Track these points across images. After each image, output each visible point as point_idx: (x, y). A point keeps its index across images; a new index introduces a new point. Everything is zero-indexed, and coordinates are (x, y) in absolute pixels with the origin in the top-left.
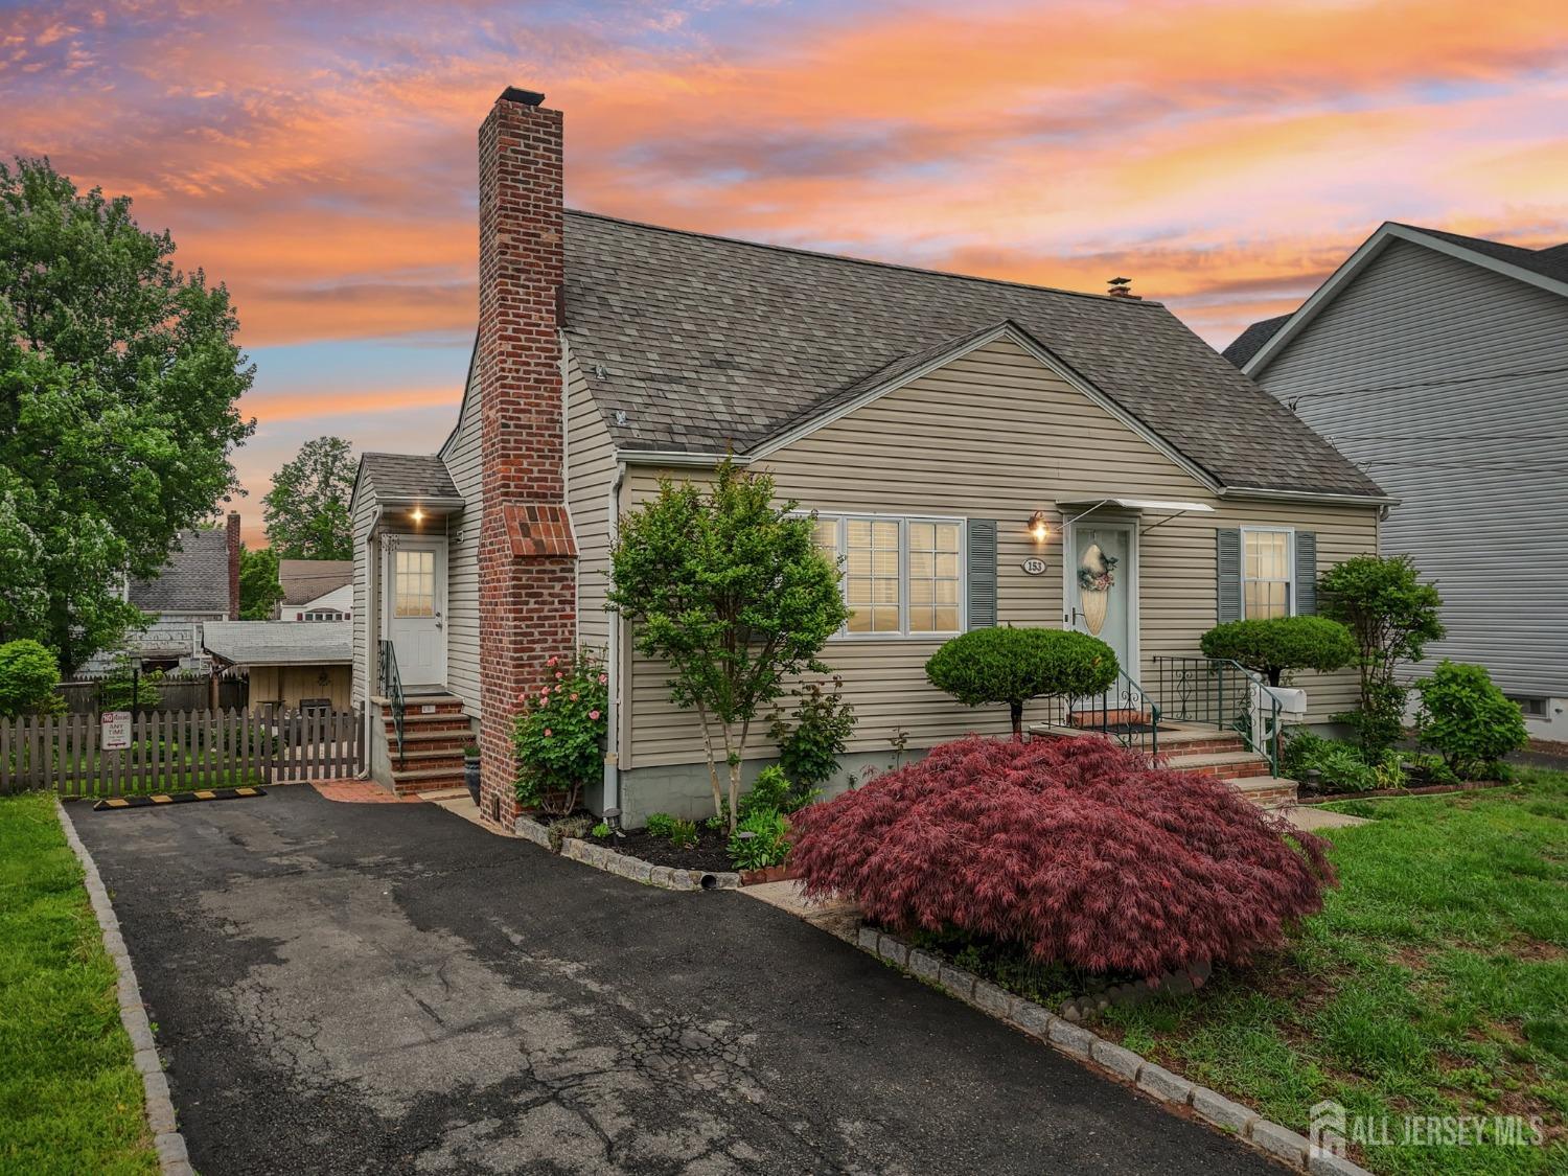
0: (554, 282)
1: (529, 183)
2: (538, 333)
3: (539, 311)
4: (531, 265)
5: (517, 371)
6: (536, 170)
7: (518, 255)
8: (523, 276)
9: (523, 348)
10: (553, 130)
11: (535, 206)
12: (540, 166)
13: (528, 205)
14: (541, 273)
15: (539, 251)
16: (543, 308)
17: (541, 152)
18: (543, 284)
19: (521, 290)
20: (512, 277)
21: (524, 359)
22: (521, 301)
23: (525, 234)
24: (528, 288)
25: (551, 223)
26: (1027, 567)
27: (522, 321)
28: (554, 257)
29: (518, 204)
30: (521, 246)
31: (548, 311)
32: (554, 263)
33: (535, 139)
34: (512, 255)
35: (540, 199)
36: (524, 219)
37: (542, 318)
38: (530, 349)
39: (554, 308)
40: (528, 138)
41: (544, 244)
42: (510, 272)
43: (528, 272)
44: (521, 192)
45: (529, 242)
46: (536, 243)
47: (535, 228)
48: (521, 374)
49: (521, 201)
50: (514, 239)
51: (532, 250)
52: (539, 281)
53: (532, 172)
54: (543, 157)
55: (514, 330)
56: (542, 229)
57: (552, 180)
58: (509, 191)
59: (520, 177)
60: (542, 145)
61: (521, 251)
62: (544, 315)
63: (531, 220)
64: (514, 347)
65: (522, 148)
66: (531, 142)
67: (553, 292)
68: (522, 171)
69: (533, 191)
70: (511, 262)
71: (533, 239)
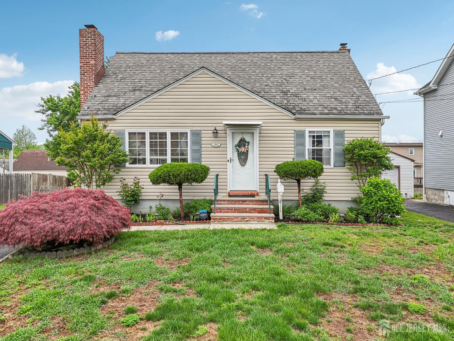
0: (94, 74)
1: (87, 49)
2: (90, 88)
3: (90, 82)
4: (88, 70)
5: (85, 98)
6: (89, 45)
7: (85, 68)
8: (86, 74)
9: (86, 92)
10: (93, 34)
11: (89, 55)
12: (90, 44)
13: (87, 55)
14: (90, 72)
15: (90, 66)
16: (91, 81)
17: (90, 40)
18: (91, 75)
19: (85, 77)
20: (83, 74)
21: (86, 95)
22: (85, 80)
23: (86, 62)
24: (87, 76)
25: (93, 58)
26: (213, 145)
27: (86, 85)
28: (93, 67)
29: (84, 55)
30: (85, 66)
31: (92, 82)
32: (94, 69)
33: (88, 37)
34: (83, 68)
35: (90, 53)
36: (86, 59)
37: (91, 84)
38: (88, 92)
39: (94, 81)
40: (86, 37)
41: (91, 64)
42: (83, 73)
43: (87, 72)
44: (85, 52)
45: (87, 64)
46: (89, 64)
47: (89, 60)
49: (85, 54)
50: (83, 64)
51: (88, 66)
52: (90, 74)
53: (88, 46)
54: (90, 41)
55: (84, 88)
56: (90, 60)
57: (93, 47)
58: (82, 52)
59: (85, 48)
60: (90, 38)
61: (85, 67)
62: (91, 83)
63: (88, 59)
64: (84, 92)
65: (85, 40)
66: (87, 38)
67: (93, 76)
68: (85, 46)
69: (88, 51)
70: (83, 70)
71: (88, 63)
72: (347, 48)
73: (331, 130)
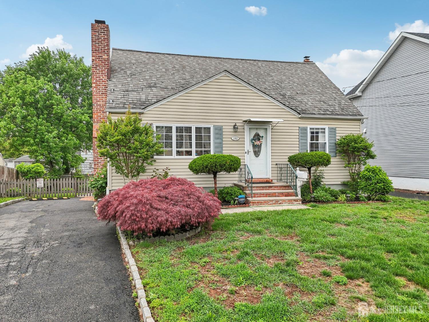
0: (106, 68)
1: (99, 44)
2: (102, 81)
3: (103, 76)
4: (100, 64)
5: (97, 91)
6: (101, 40)
7: (97, 62)
8: (98, 67)
9: (98, 85)
10: (106, 29)
11: (101, 49)
12: (102, 39)
13: (99, 49)
14: (103, 66)
15: (102, 61)
16: (104, 75)
17: (102, 35)
18: (104, 69)
19: (98, 71)
20: (95, 68)
21: (98, 88)
22: (98, 73)
23: (98, 57)
24: (99, 70)
25: (106, 53)
26: (233, 139)
27: (98, 78)
28: (106, 62)
29: (96, 49)
30: (97, 60)
31: (105, 76)
32: (106, 63)
33: (101, 32)
34: (95, 62)
35: (103, 47)
36: (98, 53)
37: (103, 78)
38: (100, 85)
39: (106, 75)
40: (99, 32)
41: (103, 59)
42: (95, 66)
43: (99, 66)
44: (97, 46)
45: (100, 58)
46: (101, 59)
47: (101, 55)
48: (98, 92)
49: (97, 48)
50: (95, 58)
51: (101, 60)
52: (102, 68)
53: (100, 41)
54: (103, 36)
55: (96, 81)
56: (103, 55)
57: (106, 42)
58: (94, 46)
59: (97, 42)
60: (103, 34)
61: (97, 61)
62: (104, 77)
63: (100, 53)
64: (96, 85)
65: (97, 35)
66: (100, 33)
67: (106, 71)
68: (97, 41)
69: (100, 45)
70: (95, 64)
71: (101, 58)
72: (310, 60)
73: (327, 127)
